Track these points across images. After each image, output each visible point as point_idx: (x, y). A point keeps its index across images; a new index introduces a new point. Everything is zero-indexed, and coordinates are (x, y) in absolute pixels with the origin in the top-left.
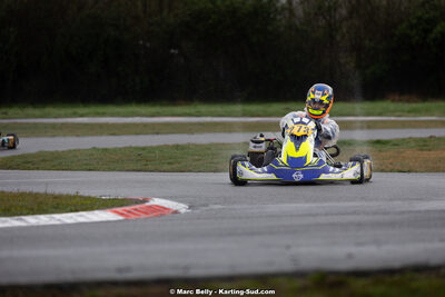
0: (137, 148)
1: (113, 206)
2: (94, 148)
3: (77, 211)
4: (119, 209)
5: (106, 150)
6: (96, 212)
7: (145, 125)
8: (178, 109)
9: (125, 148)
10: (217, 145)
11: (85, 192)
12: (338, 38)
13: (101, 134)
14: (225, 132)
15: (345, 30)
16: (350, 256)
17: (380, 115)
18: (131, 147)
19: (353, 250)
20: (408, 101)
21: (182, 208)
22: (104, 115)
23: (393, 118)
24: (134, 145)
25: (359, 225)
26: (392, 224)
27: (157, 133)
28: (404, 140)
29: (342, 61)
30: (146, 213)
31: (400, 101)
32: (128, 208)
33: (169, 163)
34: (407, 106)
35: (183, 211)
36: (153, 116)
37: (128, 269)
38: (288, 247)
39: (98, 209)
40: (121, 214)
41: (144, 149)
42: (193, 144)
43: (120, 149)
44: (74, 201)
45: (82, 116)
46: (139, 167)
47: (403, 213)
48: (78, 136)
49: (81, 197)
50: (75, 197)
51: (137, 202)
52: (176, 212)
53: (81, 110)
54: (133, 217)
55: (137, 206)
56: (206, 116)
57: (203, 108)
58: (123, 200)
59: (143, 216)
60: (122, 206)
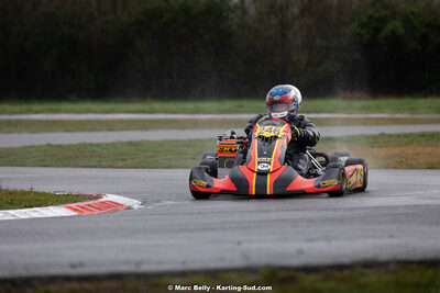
0: (91, 145)
1: (67, 202)
2: (49, 145)
3: (32, 207)
4: (73, 205)
5: (60, 146)
6: (50, 208)
7: (100, 122)
8: (132, 106)
9: (79, 145)
10: (169, 141)
11: (39, 188)
12: (290, 36)
13: (56, 131)
14: (178, 128)
15: (297, 28)
16: (300, 252)
17: (331, 112)
18: (85, 144)
19: (304, 246)
20: (359, 98)
21: (135, 204)
22: (58, 111)
23: (344, 116)
24: (88, 142)
25: (310, 221)
26: (342, 221)
27: (112, 130)
28: (354, 137)
29: (295, 59)
30: (100, 209)
31: (351, 98)
32: (81, 204)
33: (123, 160)
34: (358, 104)
35: (136, 207)
36: (107, 112)
37: (81, 265)
38: (239, 243)
39: (51, 205)
40: (75, 210)
41: (98, 145)
42: (147, 141)
43: (74, 146)
44: (29, 197)
45: (37, 112)
46: (93, 163)
47: (353, 209)
48: (32, 132)
49: (35, 193)
50: (29, 193)
51: (91, 198)
52: (129, 208)
53: (36, 107)
54: (87, 212)
55: (90, 202)
56: (160, 112)
57: (157, 105)
58: (78, 196)
59: (98, 212)
60: (76, 202)
